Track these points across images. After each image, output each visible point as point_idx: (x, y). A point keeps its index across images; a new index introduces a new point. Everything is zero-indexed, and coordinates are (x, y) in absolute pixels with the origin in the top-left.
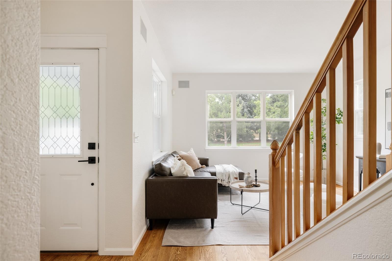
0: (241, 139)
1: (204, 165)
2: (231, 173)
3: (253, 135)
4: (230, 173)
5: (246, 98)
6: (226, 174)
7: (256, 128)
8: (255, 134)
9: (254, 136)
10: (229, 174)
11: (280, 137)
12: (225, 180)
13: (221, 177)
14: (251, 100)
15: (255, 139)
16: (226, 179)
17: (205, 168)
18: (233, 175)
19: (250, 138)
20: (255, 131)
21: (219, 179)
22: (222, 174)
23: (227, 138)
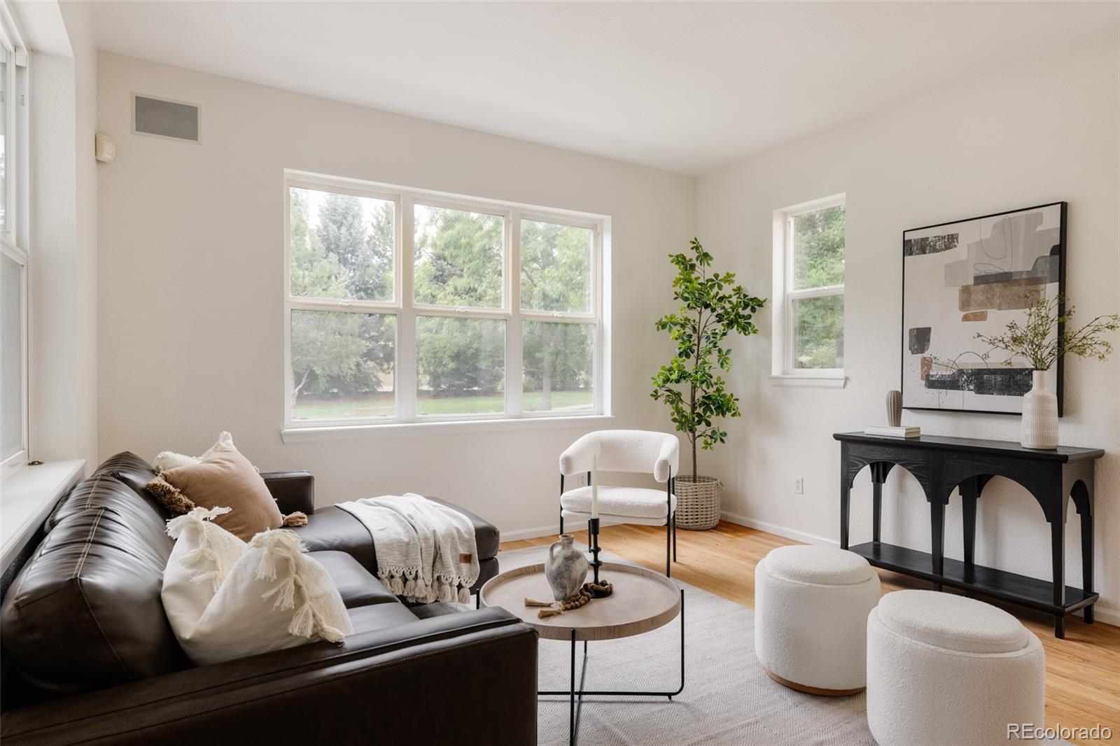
0: (335, 390)
1: (299, 514)
2: (443, 537)
3: (375, 377)
4: (441, 539)
5: (353, 260)
6: (424, 545)
7: (384, 355)
8: (381, 375)
9: (378, 379)
10: (435, 543)
11: (457, 382)
12: (420, 574)
13: (402, 565)
14: (368, 266)
15: (382, 390)
16: (425, 570)
17: (304, 524)
18: (454, 548)
19: (367, 385)
20: (381, 365)
21: (392, 577)
22: (405, 549)
23: (295, 388)
